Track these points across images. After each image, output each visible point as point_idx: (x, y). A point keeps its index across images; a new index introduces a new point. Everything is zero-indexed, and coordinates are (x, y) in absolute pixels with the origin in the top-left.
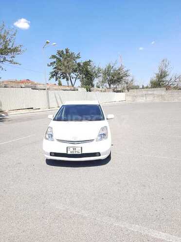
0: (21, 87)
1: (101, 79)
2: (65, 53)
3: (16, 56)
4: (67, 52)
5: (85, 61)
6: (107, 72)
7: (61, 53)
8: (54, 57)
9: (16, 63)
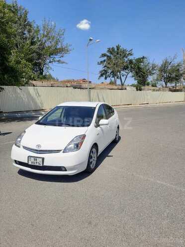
0: (67, 87)
1: (155, 76)
2: (116, 50)
3: (65, 55)
4: (118, 50)
5: (137, 58)
6: (163, 69)
7: (111, 51)
8: (104, 55)
9: (64, 63)
